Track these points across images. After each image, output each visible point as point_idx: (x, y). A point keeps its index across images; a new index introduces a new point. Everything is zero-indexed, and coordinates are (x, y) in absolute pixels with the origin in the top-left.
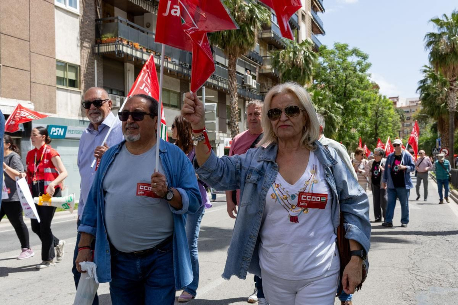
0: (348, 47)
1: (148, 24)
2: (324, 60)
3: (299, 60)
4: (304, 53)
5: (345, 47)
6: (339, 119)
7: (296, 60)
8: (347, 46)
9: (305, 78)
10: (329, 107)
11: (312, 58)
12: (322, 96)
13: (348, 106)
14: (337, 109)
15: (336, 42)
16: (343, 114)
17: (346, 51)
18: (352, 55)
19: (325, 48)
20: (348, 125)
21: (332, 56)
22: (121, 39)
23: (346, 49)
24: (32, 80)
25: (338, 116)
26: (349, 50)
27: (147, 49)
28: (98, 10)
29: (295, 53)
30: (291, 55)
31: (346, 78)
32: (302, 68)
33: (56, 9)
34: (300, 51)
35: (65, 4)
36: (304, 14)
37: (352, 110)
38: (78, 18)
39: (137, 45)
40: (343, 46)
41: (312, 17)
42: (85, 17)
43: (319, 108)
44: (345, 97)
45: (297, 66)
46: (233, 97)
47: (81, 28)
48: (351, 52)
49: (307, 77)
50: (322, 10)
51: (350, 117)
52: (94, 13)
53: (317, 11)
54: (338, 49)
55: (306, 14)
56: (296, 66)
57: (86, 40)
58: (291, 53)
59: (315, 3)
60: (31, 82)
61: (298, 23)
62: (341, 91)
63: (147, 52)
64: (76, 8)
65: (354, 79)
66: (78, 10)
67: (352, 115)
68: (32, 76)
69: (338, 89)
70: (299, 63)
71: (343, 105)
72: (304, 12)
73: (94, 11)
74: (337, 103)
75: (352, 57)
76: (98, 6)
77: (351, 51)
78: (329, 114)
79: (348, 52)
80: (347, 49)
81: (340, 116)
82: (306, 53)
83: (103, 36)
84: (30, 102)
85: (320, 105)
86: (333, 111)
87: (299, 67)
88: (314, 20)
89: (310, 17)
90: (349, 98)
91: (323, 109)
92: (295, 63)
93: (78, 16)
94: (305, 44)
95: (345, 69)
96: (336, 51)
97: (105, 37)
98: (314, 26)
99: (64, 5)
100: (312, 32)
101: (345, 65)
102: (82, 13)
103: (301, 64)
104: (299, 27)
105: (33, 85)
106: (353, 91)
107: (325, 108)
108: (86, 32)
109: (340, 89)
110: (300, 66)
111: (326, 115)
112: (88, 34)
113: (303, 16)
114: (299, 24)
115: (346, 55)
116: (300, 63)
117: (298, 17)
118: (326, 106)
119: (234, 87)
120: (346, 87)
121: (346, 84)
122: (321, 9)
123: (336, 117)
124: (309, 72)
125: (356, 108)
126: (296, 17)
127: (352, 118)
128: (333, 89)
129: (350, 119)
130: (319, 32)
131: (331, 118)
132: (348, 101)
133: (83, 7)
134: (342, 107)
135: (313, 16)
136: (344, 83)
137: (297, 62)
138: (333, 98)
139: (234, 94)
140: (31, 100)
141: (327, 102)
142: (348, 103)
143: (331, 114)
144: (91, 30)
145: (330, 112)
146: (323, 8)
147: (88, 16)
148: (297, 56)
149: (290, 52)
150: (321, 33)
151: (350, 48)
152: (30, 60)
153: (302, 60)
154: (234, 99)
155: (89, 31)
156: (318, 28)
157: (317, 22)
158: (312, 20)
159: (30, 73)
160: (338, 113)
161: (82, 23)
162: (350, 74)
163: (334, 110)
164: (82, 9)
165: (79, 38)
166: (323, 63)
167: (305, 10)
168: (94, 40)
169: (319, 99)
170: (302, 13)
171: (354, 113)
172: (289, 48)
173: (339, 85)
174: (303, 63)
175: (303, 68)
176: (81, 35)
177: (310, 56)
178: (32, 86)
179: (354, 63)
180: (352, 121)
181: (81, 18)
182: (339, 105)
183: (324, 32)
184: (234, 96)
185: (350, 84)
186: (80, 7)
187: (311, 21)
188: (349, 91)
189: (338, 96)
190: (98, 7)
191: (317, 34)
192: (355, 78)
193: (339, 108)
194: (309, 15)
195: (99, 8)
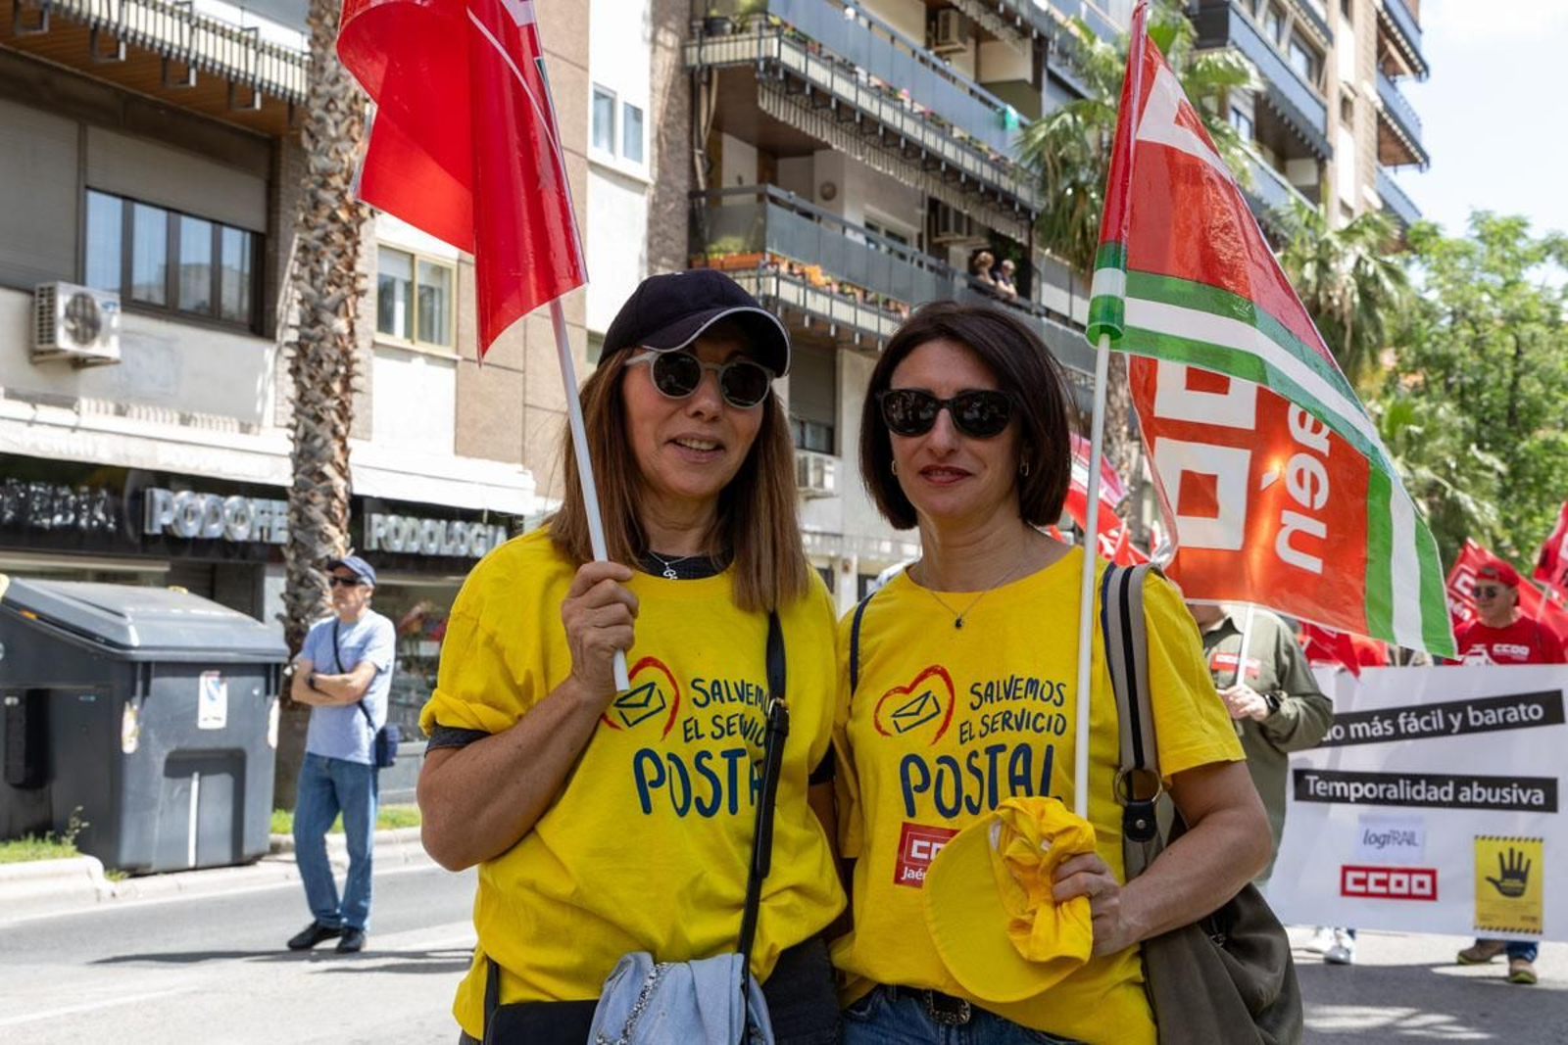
0: (1526, 231)
1: (828, 190)
2: (1427, 280)
3: (1339, 292)
4: (1358, 264)
5: (1517, 227)
6: (1485, 512)
7: (1327, 290)
8: (1524, 225)
9: (1358, 360)
10: (1447, 466)
11: (1388, 285)
12: (1420, 424)
13: (1524, 461)
14: (1482, 473)
15: (1480, 209)
16: (1504, 494)
17: (1521, 245)
18: (1543, 260)
19: (1433, 231)
20: (1522, 538)
21: (1463, 263)
22: (773, 256)
23: (1519, 235)
24: (530, 400)
25: (1482, 503)
26: (1531, 242)
27: (841, 284)
28: (698, 161)
29: (1323, 266)
30: (1309, 271)
31: (1519, 352)
32: (1348, 322)
33: (592, 170)
34: (1340, 256)
35: (612, 149)
36: (1351, 96)
37: (1542, 480)
38: (643, 193)
39: (818, 275)
40: (1508, 228)
41: (1379, 105)
42: (663, 188)
43: (1410, 469)
44: (1514, 428)
45: (1331, 312)
46: (1115, 441)
47: (652, 223)
48: (1540, 250)
49: (1366, 353)
50: (1419, 69)
51: (1533, 501)
52: (685, 171)
53: (1395, 74)
54: (1489, 239)
55: (1356, 95)
56: (1324, 311)
57: (664, 260)
58: (1308, 266)
59: (1392, 49)
60: (525, 405)
61: (1324, 136)
62: (1496, 401)
63: (842, 292)
64: (639, 158)
65: (1549, 351)
66: (644, 169)
67: (1540, 500)
68: (529, 388)
69: (1486, 395)
70: (1336, 302)
71: (1504, 460)
72: (1351, 88)
73: (686, 165)
74: (1480, 447)
75: (1543, 266)
76: (700, 147)
77: (1538, 245)
78: (1448, 494)
79: (1528, 247)
80: (1525, 236)
81: (1490, 502)
82: (1367, 263)
83: (714, 247)
84: (519, 467)
85: (1414, 458)
86: (1464, 479)
87: (1337, 318)
88: (1385, 116)
89: (1372, 104)
90: (1528, 429)
91: (1424, 473)
92: (1322, 300)
93: (645, 185)
94: (1361, 233)
95: (1513, 319)
96: (1478, 244)
97: (720, 251)
98: (1384, 134)
99: (610, 156)
100: (1377, 163)
101: (1517, 303)
102: (655, 174)
103: (1347, 307)
104: (1330, 149)
105: (530, 415)
106: (1546, 404)
107: (1434, 469)
108: (664, 236)
109: (1493, 395)
110: (1342, 317)
111: (1436, 499)
112: (669, 242)
113: (1345, 103)
114: (1329, 139)
115: (1522, 261)
116: (1341, 305)
117: (1325, 109)
118: (1437, 464)
119: (1117, 404)
120: (1514, 386)
121: (1517, 375)
122: (1413, 68)
123: (1477, 505)
124: (1374, 339)
125: (1557, 472)
126: (1319, 110)
127: (1541, 509)
128: (1463, 393)
129: (1530, 515)
130: (1403, 158)
131: (1454, 509)
132: (1525, 444)
133: (660, 156)
134: (1502, 467)
135: (1383, 100)
136: (1508, 372)
137: (1330, 298)
138: (1465, 430)
139: (1119, 430)
140: (523, 461)
141: (1443, 448)
142: (1525, 450)
143: (1459, 493)
144: (678, 227)
145: (1453, 482)
146: (1422, 62)
147: (669, 184)
148: (1330, 277)
149: (1302, 262)
150: (1412, 160)
151: (1537, 233)
152: (525, 337)
153: (1349, 290)
154: (1118, 449)
155: (673, 232)
156: (1403, 144)
157: (1397, 120)
158: (1379, 115)
159: (525, 379)
160: (1484, 488)
161: (655, 207)
162: (1534, 336)
163: (1467, 475)
164: (656, 163)
165: (645, 256)
166: (1423, 288)
167: (1352, 82)
168: (683, 260)
169: (1408, 435)
170: (1341, 91)
171: (1548, 491)
172: (1297, 242)
173: (1491, 378)
174: (1353, 304)
175: (1353, 323)
176: (650, 246)
177: (1383, 275)
178: (528, 416)
179: (1550, 289)
180: (1538, 520)
181: (652, 191)
182: (1489, 459)
183: (1427, 159)
184: (1119, 438)
185: (1534, 374)
186: (652, 158)
187: (1374, 121)
188: (1529, 400)
189: (1483, 421)
190: (698, 152)
191: (1396, 164)
192: (1554, 352)
193: (1489, 469)
194: (1367, 98)
195: (701, 156)
